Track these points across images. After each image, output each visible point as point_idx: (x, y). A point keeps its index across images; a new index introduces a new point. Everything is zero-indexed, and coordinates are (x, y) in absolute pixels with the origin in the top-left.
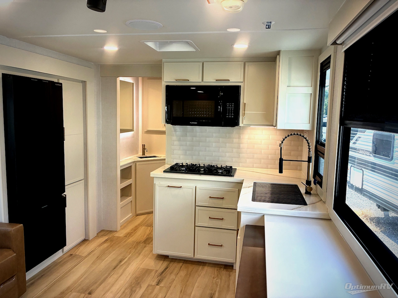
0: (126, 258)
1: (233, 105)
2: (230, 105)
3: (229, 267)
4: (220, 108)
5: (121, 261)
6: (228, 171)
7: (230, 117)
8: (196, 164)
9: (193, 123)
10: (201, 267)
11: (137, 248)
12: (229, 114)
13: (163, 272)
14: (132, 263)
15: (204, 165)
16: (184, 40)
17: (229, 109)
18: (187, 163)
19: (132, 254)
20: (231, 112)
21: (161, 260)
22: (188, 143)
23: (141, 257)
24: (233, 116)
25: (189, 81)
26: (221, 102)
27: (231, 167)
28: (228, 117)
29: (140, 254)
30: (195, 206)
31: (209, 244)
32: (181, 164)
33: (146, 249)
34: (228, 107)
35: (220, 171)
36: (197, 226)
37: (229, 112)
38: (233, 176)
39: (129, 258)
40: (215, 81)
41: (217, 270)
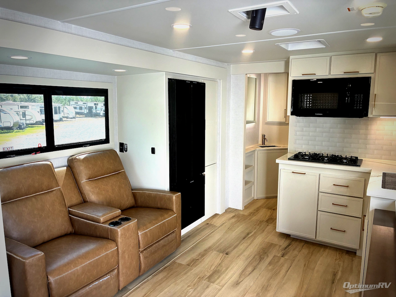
0: (252, 232)
1: (362, 96)
2: (359, 96)
3: (351, 253)
4: (348, 100)
5: (248, 234)
6: (354, 162)
7: (358, 108)
8: (319, 154)
9: (318, 114)
10: (322, 250)
11: (261, 225)
12: (357, 105)
13: (286, 248)
14: (258, 237)
15: (327, 154)
16: (316, 40)
17: (357, 100)
18: (310, 153)
19: (257, 230)
20: (360, 103)
21: (284, 238)
22: (311, 134)
23: (265, 233)
24: (361, 107)
25: (316, 75)
26: (348, 94)
27: (357, 158)
28: (355, 108)
29: (264, 231)
30: (319, 192)
31: (331, 229)
32: (304, 153)
33: (269, 227)
34: (356, 98)
35: (345, 161)
36: (319, 211)
37: (357, 103)
38: (360, 166)
39: (255, 233)
40: (343, 73)
41: (339, 254)
